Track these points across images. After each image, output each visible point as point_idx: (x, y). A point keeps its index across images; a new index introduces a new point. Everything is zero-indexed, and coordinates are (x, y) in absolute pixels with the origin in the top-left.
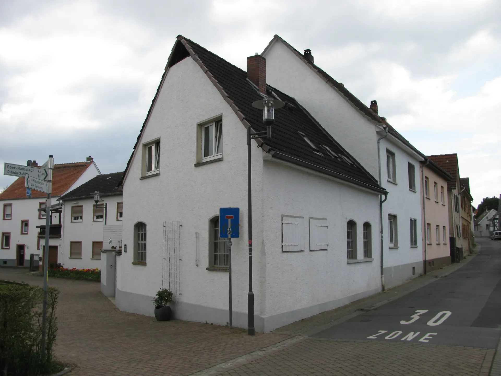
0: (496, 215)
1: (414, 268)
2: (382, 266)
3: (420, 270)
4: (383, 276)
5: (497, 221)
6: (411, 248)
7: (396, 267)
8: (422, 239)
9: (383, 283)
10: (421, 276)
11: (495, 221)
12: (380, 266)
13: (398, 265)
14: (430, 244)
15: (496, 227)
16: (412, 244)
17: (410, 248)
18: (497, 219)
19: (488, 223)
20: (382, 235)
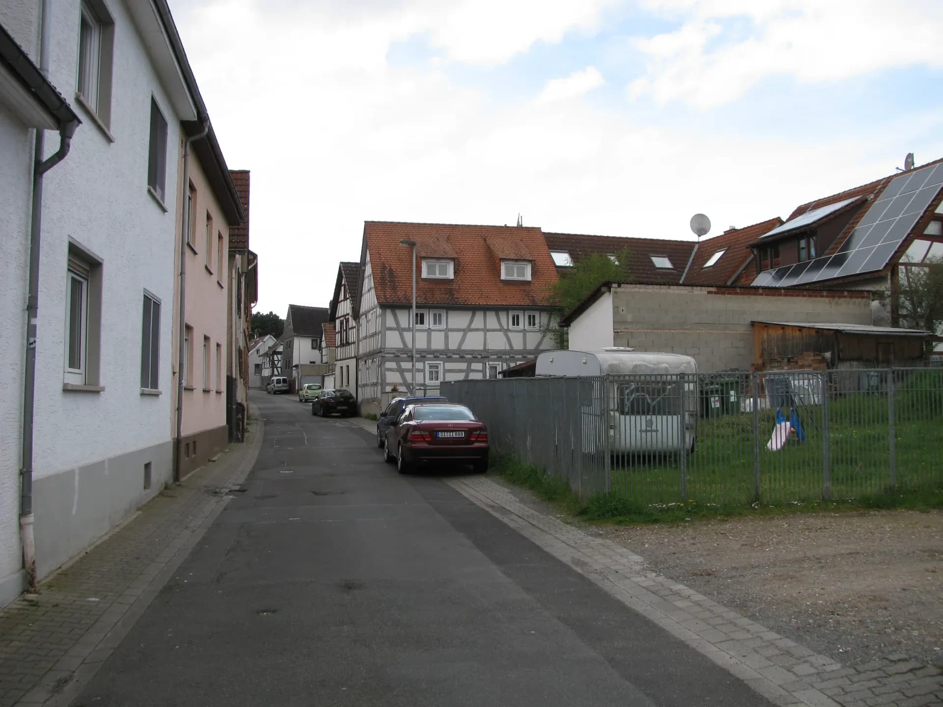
0: (275, 346)
1: (147, 466)
2: (25, 472)
3: (162, 472)
4: (31, 518)
5: (279, 356)
6: (143, 394)
7: (90, 471)
8: (173, 367)
9: (31, 552)
10: (166, 491)
11: (276, 358)
12: (17, 472)
13: (95, 459)
14: (190, 390)
15: (275, 369)
16: (144, 384)
17: (139, 396)
18: (280, 353)
19: (259, 361)
20: (34, 321)
